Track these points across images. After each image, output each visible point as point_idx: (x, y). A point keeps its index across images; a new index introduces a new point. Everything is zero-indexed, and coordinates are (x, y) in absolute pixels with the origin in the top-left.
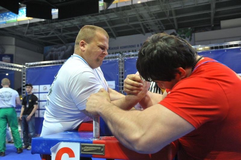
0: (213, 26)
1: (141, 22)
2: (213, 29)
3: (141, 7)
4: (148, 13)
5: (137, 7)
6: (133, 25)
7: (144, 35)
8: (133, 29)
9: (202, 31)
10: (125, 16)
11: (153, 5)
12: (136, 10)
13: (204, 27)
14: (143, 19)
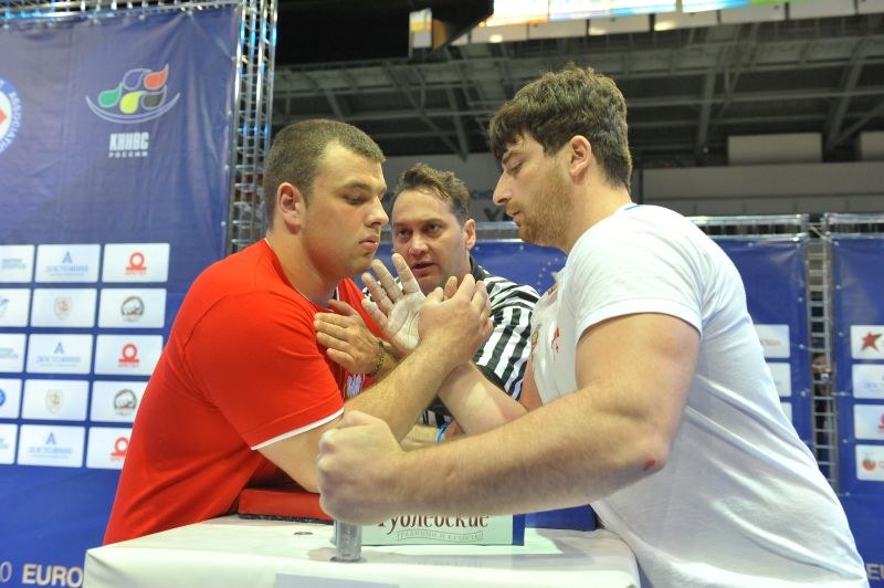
0: (706, 150)
1: (456, 114)
2: (700, 164)
3: (485, 57)
4: (502, 81)
5: (470, 57)
6: (436, 120)
7: (465, 159)
8: (436, 132)
9: (662, 167)
10: (418, 84)
11: (523, 56)
12: (463, 67)
13: (672, 152)
14: (479, 103)
